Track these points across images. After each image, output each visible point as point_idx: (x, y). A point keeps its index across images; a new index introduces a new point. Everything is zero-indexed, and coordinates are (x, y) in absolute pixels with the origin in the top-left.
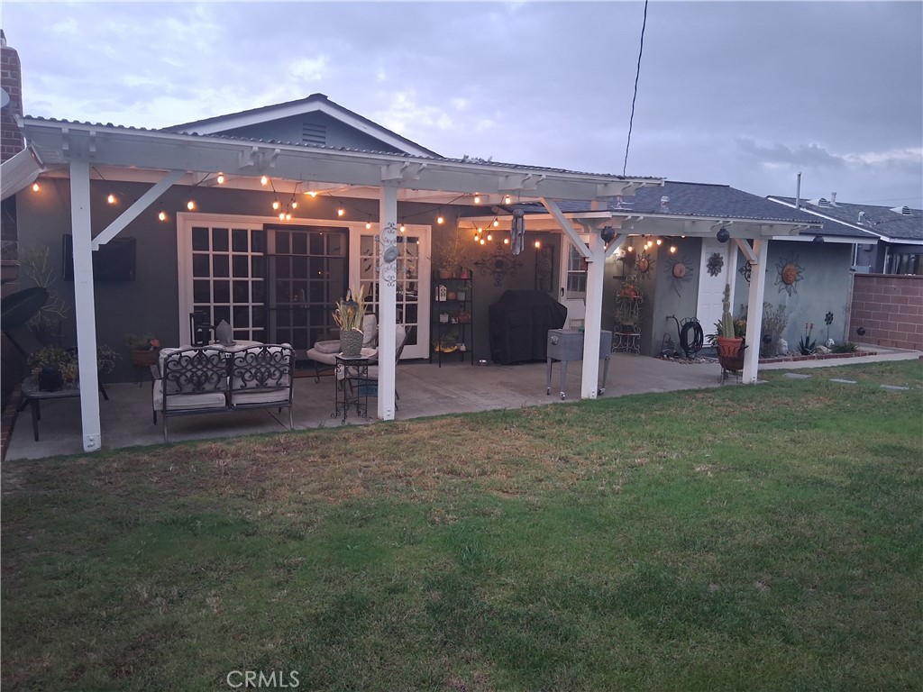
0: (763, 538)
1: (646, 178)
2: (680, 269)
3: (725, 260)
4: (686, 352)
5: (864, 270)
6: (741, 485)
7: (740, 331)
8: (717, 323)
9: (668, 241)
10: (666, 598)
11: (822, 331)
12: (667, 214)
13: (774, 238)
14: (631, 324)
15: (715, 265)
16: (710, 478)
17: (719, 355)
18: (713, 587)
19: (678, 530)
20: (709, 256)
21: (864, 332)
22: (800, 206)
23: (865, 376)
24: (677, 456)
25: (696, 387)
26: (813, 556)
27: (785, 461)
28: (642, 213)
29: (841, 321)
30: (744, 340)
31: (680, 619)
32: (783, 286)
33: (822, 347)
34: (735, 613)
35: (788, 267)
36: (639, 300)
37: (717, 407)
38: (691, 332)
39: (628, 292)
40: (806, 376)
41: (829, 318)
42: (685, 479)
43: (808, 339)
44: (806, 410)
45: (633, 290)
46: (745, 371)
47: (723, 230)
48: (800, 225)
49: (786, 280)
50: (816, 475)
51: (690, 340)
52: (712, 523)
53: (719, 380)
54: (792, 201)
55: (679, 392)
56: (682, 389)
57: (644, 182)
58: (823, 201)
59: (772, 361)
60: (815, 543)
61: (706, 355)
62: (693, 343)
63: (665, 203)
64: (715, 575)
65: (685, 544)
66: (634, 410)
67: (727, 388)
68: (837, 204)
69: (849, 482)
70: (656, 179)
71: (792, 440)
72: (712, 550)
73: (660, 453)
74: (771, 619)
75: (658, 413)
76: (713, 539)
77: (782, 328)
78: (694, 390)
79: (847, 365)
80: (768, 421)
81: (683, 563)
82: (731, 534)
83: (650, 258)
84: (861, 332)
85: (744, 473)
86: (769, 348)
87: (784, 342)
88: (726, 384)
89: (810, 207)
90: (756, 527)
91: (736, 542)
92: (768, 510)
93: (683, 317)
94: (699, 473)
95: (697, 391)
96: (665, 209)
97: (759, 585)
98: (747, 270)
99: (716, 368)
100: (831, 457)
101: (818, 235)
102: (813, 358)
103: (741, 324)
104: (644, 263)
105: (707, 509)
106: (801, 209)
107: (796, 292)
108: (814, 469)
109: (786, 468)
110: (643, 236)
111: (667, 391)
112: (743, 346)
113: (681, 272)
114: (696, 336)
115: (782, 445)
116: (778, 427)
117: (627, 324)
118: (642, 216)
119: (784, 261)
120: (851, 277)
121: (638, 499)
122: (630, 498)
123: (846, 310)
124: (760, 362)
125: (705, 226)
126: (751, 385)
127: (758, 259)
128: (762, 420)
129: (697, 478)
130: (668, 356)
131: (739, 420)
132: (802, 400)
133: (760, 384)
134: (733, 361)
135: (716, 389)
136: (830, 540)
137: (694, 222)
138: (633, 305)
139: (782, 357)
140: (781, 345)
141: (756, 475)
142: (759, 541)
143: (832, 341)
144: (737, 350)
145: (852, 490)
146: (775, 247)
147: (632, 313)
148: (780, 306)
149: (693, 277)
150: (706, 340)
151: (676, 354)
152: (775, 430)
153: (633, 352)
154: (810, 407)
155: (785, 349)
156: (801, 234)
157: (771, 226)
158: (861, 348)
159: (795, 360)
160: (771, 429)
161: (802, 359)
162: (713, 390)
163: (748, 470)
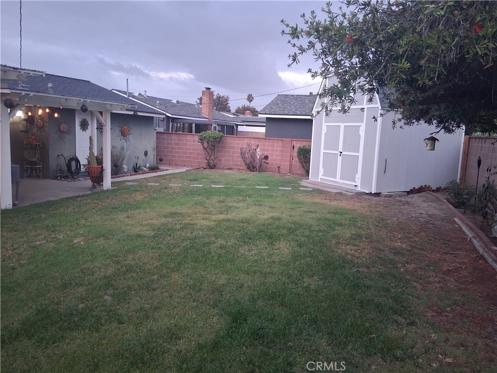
0: (110, 271)
1: (32, 71)
2: (64, 127)
3: (90, 123)
4: (72, 175)
5: (161, 130)
6: (99, 245)
7: (100, 161)
8: (87, 157)
9: (53, 110)
10: (52, 321)
11: (143, 160)
12: (52, 94)
13: (113, 112)
14: (36, 160)
15: (84, 125)
16: (82, 245)
17: (89, 175)
18: (81, 306)
19: (62, 279)
20: (81, 120)
21: (162, 160)
22: (129, 96)
23: (163, 181)
24: (63, 236)
25: (77, 195)
26: (134, 275)
27: (123, 228)
28: (32, 92)
29: (152, 155)
30: (102, 166)
31: (61, 330)
32: (122, 137)
33: (144, 168)
34: (93, 316)
35: (124, 127)
36: (39, 145)
37: (88, 204)
38: (73, 163)
39: (31, 141)
40: (136, 183)
41: (146, 154)
42: (67, 248)
43: (137, 164)
44: (135, 201)
45: (35, 139)
46: (104, 183)
47: (84, 105)
48: (125, 105)
49: (124, 134)
50: (138, 233)
51: (73, 168)
52: (82, 270)
53: (90, 189)
54: (125, 93)
55: (67, 198)
56: (68, 196)
57: (32, 73)
58: (140, 94)
59: (120, 177)
60: (136, 267)
61: (83, 176)
62: (75, 170)
63: (51, 88)
64: (83, 299)
65: (65, 286)
66: (37, 212)
67: (95, 193)
68: (147, 96)
69: (153, 233)
70: (39, 72)
71: (128, 217)
72: (81, 285)
73: (53, 236)
74: (112, 314)
75: (53, 212)
76: (82, 279)
77: (123, 160)
78: (76, 196)
79: (155, 176)
80: (116, 208)
81: (64, 297)
82: (93, 274)
83: (44, 119)
84: (161, 160)
85: (101, 239)
86: (117, 170)
87: (125, 166)
88: (94, 191)
89: (134, 97)
90: (106, 266)
91: (95, 277)
92: (113, 256)
93: (68, 155)
94: (76, 243)
95: (78, 197)
96: (51, 91)
97: (106, 297)
98: (100, 129)
99: (89, 183)
100: (146, 222)
101: (135, 111)
102: (140, 174)
103: (100, 158)
104: (40, 122)
105: (79, 263)
106: (130, 98)
107: (129, 141)
108: (137, 230)
109: (123, 232)
110: (35, 106)
111: (59, 199)
112: (102, 170)
113: (64, 128)
114: (77, 165)
115: (122, 220)
116: (121, 211)
117: (32, 160)
118: (32, 94)
119: (121, 124)
120: (155, 133)
121: (37, 266)
122: (31, 267)
123: (154, 149)
124: (111, 178)
125: (74, 102)
126: (108, 190)
127: (106, 122)
128: (113, 208)
129: (75, 246)
130: (60, 178)
131: (100, 210)
132: (134, 195)
133: (112, 190)
134: (98, 179)
135: (89, 195)
136: (143, 264)
137: (66, 99)
138: (35, 148)
139: (124, 174)
140: (124, 168)
141: (108, 238)
142: (108, 274)
143: (148, 165)
144: (99, 172)
145: (154, 237)
146: (114, 116)
147: (35, 153)
148: (121, 148)
149: (72, 132)
150: (82, 167)
151: (66, 176)
152: (119, 213)
153: (38, 177)
154: (137, 199)
155: (126, 170)
156: (126, 110)
157: (111, 105)
158: (161, 167)
159: (131, 175)
160: (117, 213)
161: (135, 175)
162: (87, 195)
163: (104, 236)
